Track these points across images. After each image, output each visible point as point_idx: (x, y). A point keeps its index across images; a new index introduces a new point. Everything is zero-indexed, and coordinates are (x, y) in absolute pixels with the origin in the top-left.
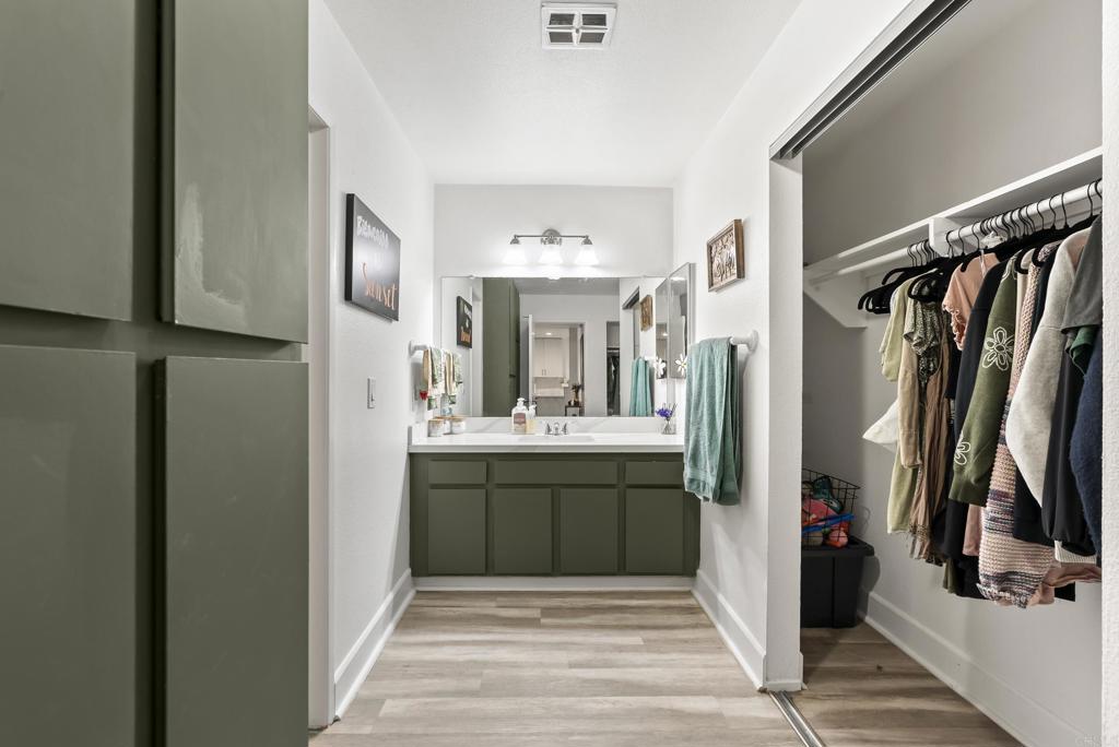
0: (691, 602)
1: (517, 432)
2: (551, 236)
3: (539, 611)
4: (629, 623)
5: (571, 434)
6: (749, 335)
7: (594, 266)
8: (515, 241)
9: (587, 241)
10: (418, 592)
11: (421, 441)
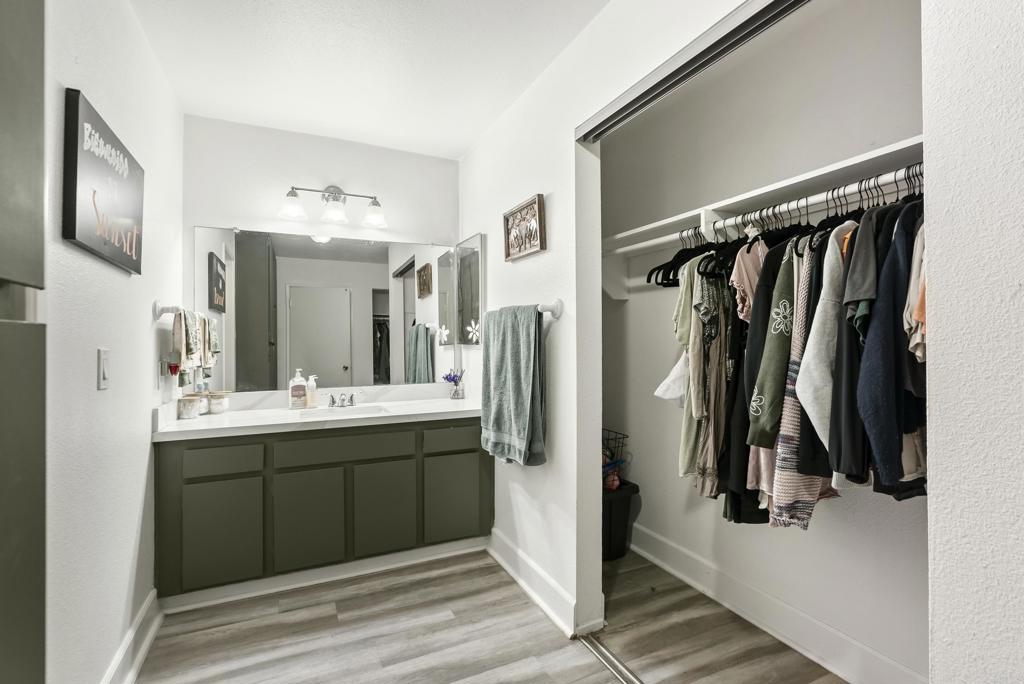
0: (488, 561)
1: (295, 406)
2: (334, 193)
3: (334, 605)
4: (436, 597)
5: (358, 405)
6: (553, 303)
7: (381, 230)
8: (293, 193)
9: (375, 203)
10: (167, 616)
11: (171, 427)
